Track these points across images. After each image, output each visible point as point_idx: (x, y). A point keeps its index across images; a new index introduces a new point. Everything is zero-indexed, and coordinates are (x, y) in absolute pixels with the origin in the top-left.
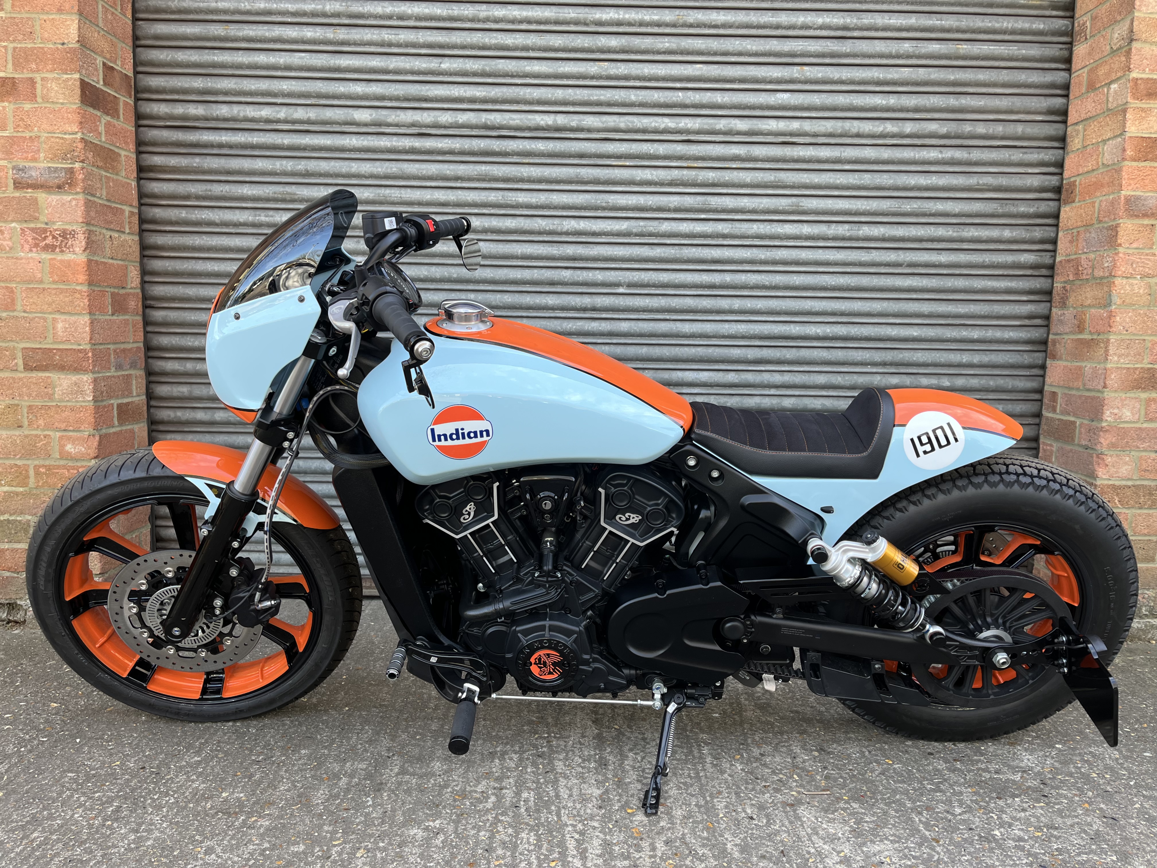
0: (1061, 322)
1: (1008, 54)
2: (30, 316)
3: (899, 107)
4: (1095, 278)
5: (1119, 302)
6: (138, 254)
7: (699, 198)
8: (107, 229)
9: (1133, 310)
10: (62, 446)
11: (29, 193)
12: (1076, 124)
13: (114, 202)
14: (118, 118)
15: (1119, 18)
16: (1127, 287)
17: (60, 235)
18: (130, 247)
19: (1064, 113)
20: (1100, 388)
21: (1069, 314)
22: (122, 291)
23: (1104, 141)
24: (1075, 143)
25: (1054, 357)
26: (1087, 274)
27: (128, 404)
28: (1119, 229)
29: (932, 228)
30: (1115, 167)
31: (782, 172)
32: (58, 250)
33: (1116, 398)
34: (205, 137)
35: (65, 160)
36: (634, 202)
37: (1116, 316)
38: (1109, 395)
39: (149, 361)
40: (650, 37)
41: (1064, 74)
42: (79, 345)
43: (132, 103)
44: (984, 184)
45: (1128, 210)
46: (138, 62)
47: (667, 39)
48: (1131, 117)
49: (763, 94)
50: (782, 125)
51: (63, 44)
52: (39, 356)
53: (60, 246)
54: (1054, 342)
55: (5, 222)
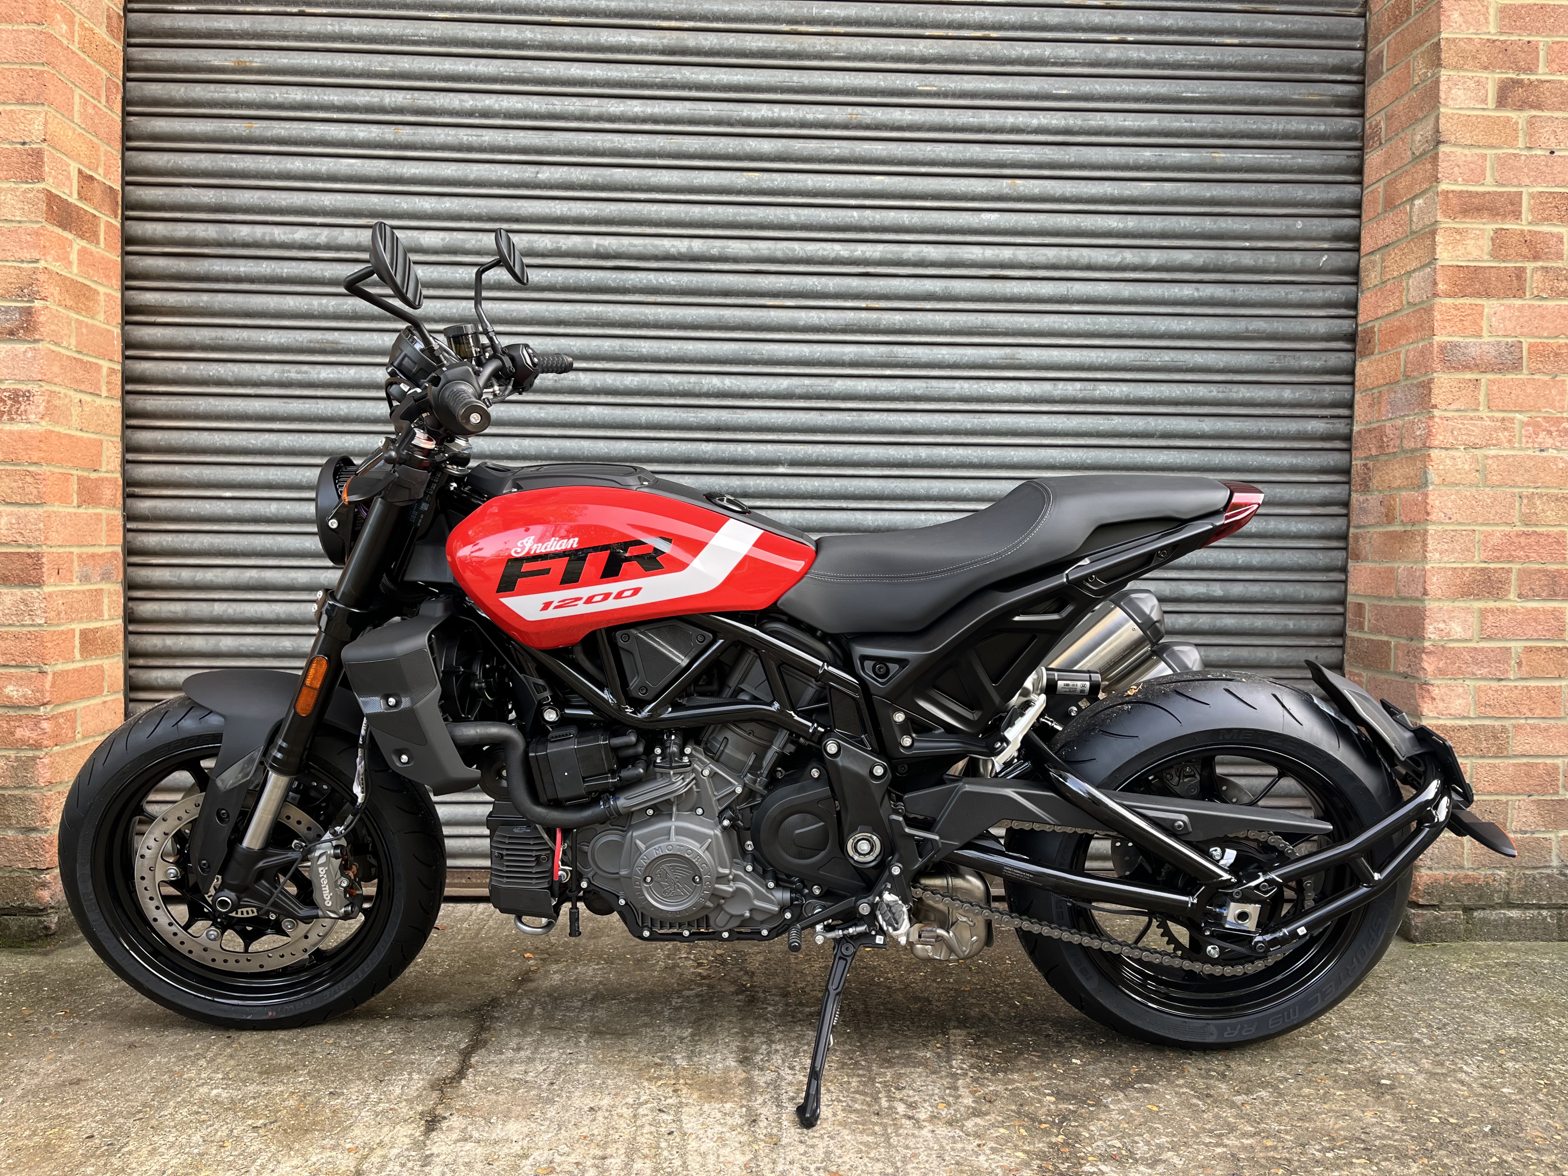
0: (1364, 511)
1: (1280, 164)
3: (1141, 231)
4: (1404, 451)
5: (1437, 480)
6: (119, 425)
7: (883, 349)
8: (75, 390)
9: (1458, 492)
12: (1372, 253)
13: (87, 355)
14: (98, 243)
15: (1420, 115)
16: (1448, 461)
17: (9, 398)
18: (108, 415)
19: (1356, 238)
20: (1418, 595)
21: (1374, 498)
22: (94, 475)
23: (1409, 273)
24: (1371, 277)
25: (1357, 558)
26: (1394, 447)
27: (95, 631)
28: (1432, 386)
29: (1191, 387)
30: (1424, 306)
31: (992, 315)
32: (5, 417)
33: (1441, 609)
34: (217, 268)
35: (20, 297)
36: (796, 353)
37: (1434, 500)
38: (1431, 605)
39: (130, 570)
40: (814, 141)
41: (1356, 189)
42: (30, 547)
43: (117, 223)
44: (1254, 331)
45: (1443, 361)
46: (127, 170)
47: (836, 143)
48: (1441, 240)
49: (964, 214)
50: (990, 253)
51: (23, 143)
53: (9, 412)
54: (1356, 536)
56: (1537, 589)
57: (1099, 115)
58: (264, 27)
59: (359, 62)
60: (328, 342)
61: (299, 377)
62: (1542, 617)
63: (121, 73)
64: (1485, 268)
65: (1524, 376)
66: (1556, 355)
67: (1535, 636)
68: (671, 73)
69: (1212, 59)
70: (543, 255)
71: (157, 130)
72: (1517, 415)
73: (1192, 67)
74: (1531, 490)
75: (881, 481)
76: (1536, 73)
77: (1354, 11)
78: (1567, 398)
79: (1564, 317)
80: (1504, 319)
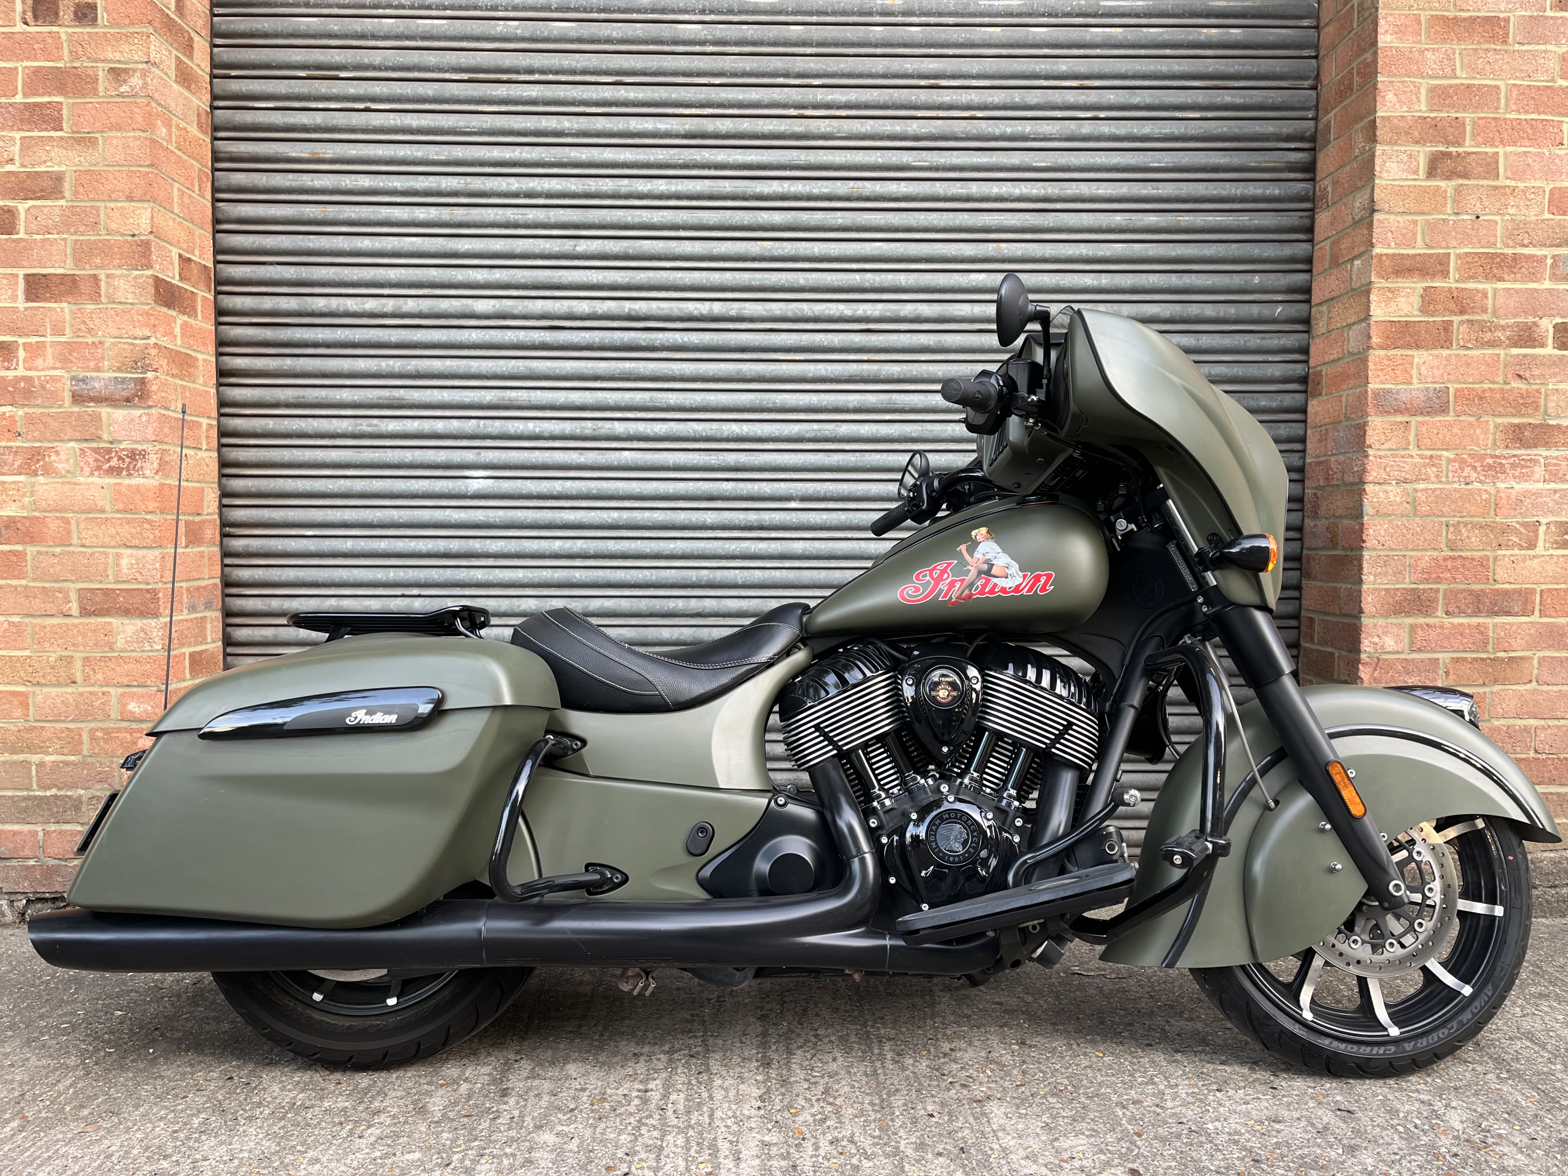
0: (1311, 535)
2: (90, 550)
3: (1113, 287)
4: (1346, 484)
5: (1371, 511)
6: (216, 473)
7: (883, 396)
9: (1390, 521)
10: (124, 705)
11: (91, 407)
12: (1320, 304)
13: (190, 415)
14: (196, 316)
15: (1359, 184)
16: (1381, 495)
17: (127, 456)
18: (207, 466)
19: (1308, 291)
20: (1356, 612)
21: (1319, 523)
22: (197, 519)
23: (1349, 326)
24: (1320, 326)
25: (1309, 576)
26: (1338, 480)
27: (200, 653)
28: (1367, 427)
30: (1361, 356)
32: (124, 473)
33: (1375, 625)
34: (298, 336)
35: (134, 368)
36: (807, 402)
37: (1368, 527)
38: (1366, 622)
39: (227, 599)
40: (820, 213)
41: (1306, 246)
42: (148, 584)
43: (211, 297)
44: (1217, 376)
45: (1377, 406)
46: (218, 250)
47: (839, 214)
48: (1375, 298)
49: (955, 274)
50: (978, 310)
51: (133, 235)
52: (99, 598)
53: (128, 469)
54: (1309, 558)
55: (62, 441)
56: (1463, 607)
57: (1074, 184)
58: (335, 122)
59: (418, 151)
60: (395, 397)
61: (370, 429)
62: (1467, 631)
63: (210, 166)
64: (1414, 322)
65: (1450, 418)
66: (1481, 398)
67: (1462, 648)
68: (691, 154)
69: (1176, 132)
70: (582, 319)
71: (244, 213)
72: (1445, 453)
73: (1158, 140)
74: (1457, 519)
76: (1463, 146)
77: (1307, 83)
78: (1491, 437)
79: (1488, 365)
80: (1432, 368)
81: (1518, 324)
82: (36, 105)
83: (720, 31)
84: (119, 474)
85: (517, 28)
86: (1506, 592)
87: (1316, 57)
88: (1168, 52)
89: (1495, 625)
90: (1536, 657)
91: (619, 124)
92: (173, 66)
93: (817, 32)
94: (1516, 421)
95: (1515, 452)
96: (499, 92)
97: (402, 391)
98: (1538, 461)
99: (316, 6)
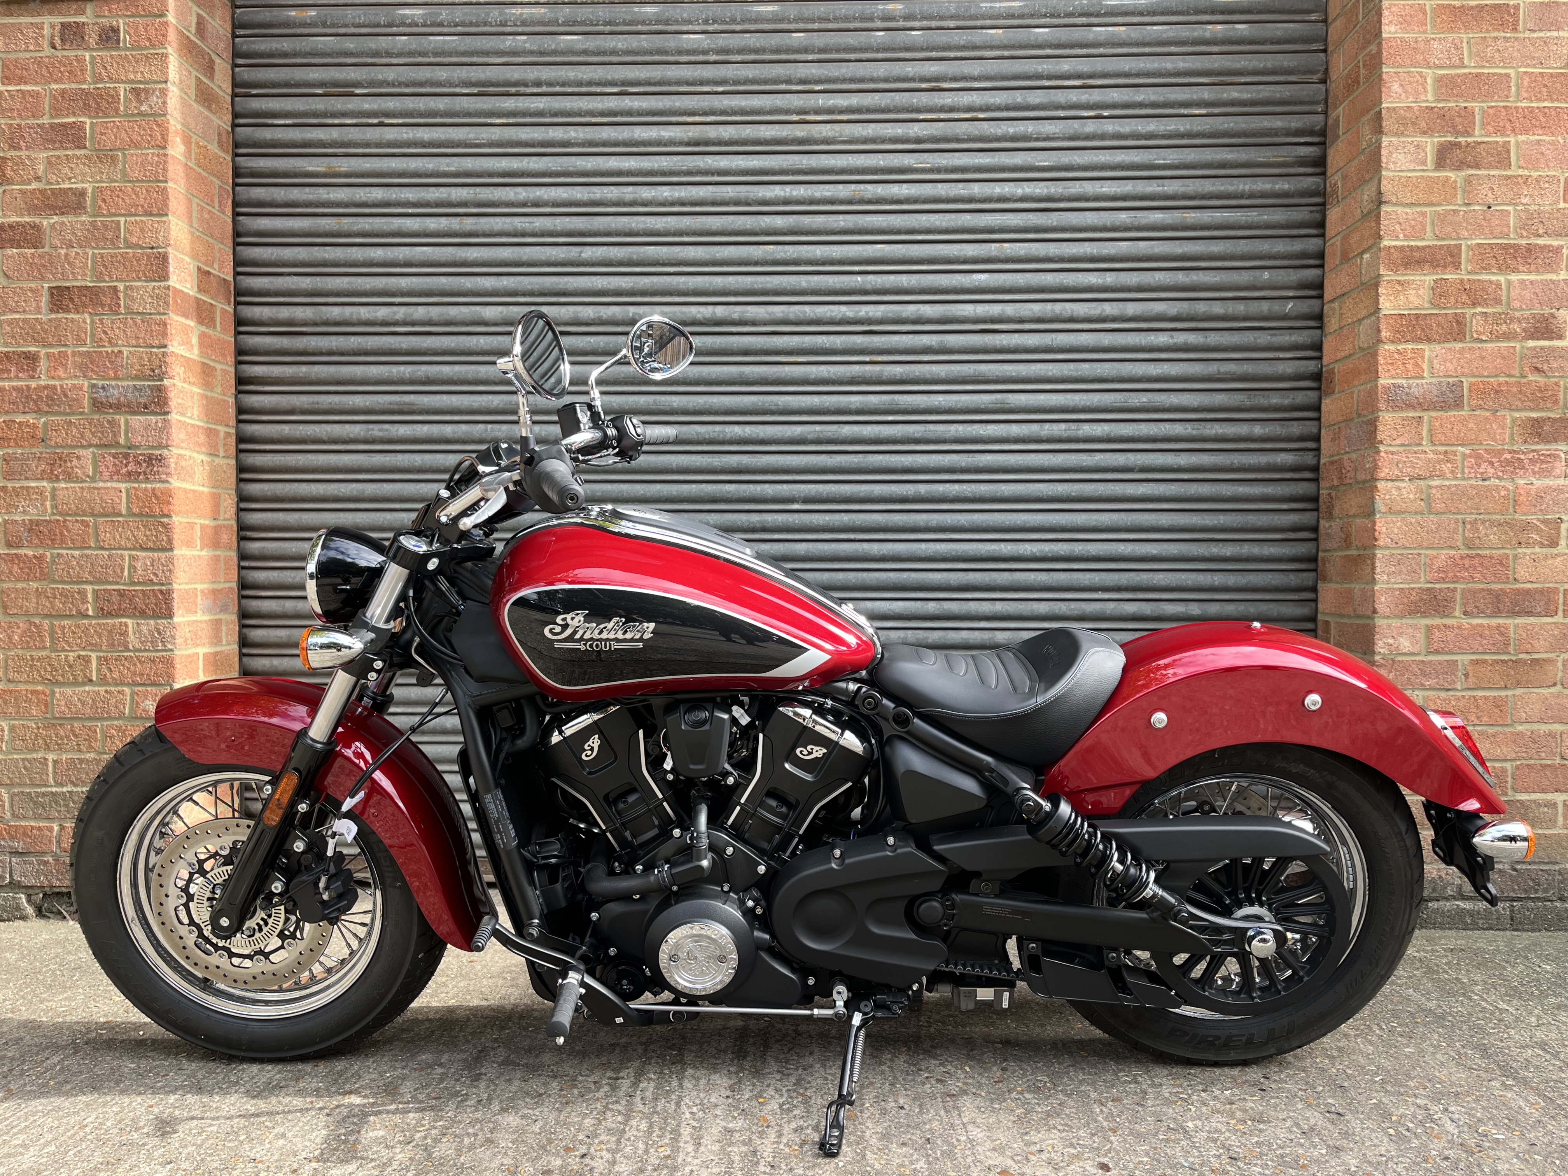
0: (1328, 534)
1: (1247, 221)
2: (107, 552)
3: (1119, 286)
4: (1358, 482)
5: (1383, 509)
6: (234, 480)
7: (884, 398)
8: (197, 452)
9: (1403, 519)
10: (138, 703)
11: (111, 414)
12: (1332, 301)
13: (207, 422)
14: (215, 327)
15: (1367, 177)
16: (1393, 491)
17: (144, 461)
18: (225, 472)
19: (1319, 286)
20: (1369, 613)
21: (1336, 524)
22: (213, 523)
23: (1360, 321)
24: (1332, 323)
25: (1325, 579)
26: (1350, 478)
27: (215, 654)
28: (1378, 423)
29: (1168, 426)
30: (1371, 351)
31: (983, 364)
32: (141, 477)
33: (1390, 625)
34: (313, 343)
35: (151, 377)
36: (809, 404)
37: (1381, 525)
38: (1380, 622)
39: (244, 601)
40: (822, 216)
41: (1318, 242)
42: (162, 584)
43: (230, 309)
44: (1226, 373)
45: (1388, 401)
46: (238, 263)
47: (841, 217)
48: (1384, 291)
49: (957, 275)
50: (981, 310)
51: (152, 248)
52: (115, 599)
53: (145, 473)
54: (1324, 560)
55: (82, 447)
56: (1482, 607)
57: (1078, 183)
58: (350, 136)
59: (429, 164)
60: (405, 404)
61: (381, 434)
62: (1487, 632)
63: (231, 181)
64: (1425, 315)
65: (1465, 412)
66: (1497, 392)
67: (1481, 649)
68: (694, 161)
69: (1182, 129)
70: (587, 324)
71: (262, 227)
72: (1460, 448)
73: (1164, 137)
74: (1474, 516)
75: (885, 514)
76: (1472, 136)
77: (1315, 78)
78: (1508, 431)
79: (1503, 358)
80: (1445, 361)
81: (1534, 316)
82: (60, 125)
83: (722, 41)
84: (136, 481)
85: (525, 42)
86: (1528, 591)
87: (1325, 51)
88: (1173, 49)
89: (1516, 626)
90: (1560, 659)
91: (623, 133)
92: (193, 86)
93: (819, 40)
94: (1534, 415)
95: (1534, 447)
96: (507, 104)
97: (412, 397)
98: (1559, 456)
99: (333, 25)
